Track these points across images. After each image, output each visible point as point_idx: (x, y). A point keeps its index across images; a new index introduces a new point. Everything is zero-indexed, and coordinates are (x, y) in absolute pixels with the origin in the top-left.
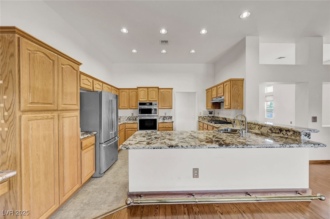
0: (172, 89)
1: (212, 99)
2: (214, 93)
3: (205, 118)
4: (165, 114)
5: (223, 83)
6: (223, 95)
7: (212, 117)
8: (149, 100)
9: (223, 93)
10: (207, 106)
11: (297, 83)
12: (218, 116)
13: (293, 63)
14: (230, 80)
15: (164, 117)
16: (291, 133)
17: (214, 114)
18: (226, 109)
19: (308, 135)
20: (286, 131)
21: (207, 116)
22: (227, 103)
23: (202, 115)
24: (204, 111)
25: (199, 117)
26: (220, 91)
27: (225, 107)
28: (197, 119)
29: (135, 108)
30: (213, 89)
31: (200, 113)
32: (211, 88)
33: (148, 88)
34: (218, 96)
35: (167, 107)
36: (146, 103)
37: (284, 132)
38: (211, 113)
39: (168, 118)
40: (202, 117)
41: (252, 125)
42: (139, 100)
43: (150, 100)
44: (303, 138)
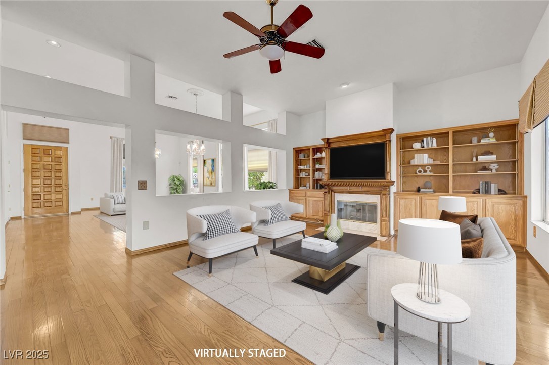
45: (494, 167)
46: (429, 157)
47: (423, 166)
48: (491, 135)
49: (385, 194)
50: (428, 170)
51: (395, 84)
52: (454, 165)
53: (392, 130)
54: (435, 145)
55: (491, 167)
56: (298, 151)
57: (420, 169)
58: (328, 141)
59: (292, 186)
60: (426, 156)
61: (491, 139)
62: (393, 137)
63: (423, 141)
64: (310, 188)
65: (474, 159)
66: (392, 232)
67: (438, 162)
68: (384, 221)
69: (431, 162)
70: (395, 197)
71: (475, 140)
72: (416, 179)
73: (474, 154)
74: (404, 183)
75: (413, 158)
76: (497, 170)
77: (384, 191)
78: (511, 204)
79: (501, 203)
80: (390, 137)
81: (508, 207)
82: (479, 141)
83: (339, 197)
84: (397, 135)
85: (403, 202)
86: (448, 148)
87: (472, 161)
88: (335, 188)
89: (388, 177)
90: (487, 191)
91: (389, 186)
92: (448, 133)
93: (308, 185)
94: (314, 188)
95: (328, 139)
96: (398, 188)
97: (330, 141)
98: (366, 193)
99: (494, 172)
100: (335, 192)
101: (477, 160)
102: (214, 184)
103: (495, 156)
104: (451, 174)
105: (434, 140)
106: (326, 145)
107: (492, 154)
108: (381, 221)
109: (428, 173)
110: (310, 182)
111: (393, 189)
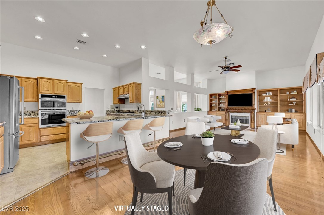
0: (82, 84)
1: (119, 96)
2: (121, 91)
3: (112, 111)
4: (73, 108)
5: (129, 85)
6: (128, 93)
7: (118, 110)
8: (55, 92)
9: (128, 92)
10: (114, 102)
11: (166, 90)
12: (123, 109)
13: (164, 78)
14: (134, 83)
15: (71, 111)
16: (163, 112)
17: (119, 108)
18: (130, 103)
19: (169, 113)
20: (161, 112)
21: (114, 109)
22: (131, 98)
23: (110, 109)
24: (111, 106)
25: (107, 111)
26: (126, 90)
27: (130, 102)
28: (106, 113)
29: (31, 100)
30: (119, 88)
31: (108, 107)
32: (118, 87)
33: (54, 80)
34: (124, 93)
35: (76, 101)
36: (51, 95)
37: (161, 113)
38: (117, 107)
39: (75, 112)
40: (110, 111)
41: (146, 112)
42: (41, 92)
43: (57, 93)
44: (167, 114)
45: (294, 103)
46: (270, 99)
47: (267, 102)
48: (295, 91)
49: (253, 113)
50: (269, 104)
51: (256, 71)
52: (280, 102)
53: (256, 89)
54: (271, 94)
55: (293, 103)
56: (211, 95)
57: (266, 103)
58: (227, 92)
59: (208, 110)
60: (269, 98)
61: (295, 93)
62: (256, 91)
63: (266, 93)
64: (217, 110)
65: (288, 100)
66: (255, 127)
67: (273, 101)
68: (252, 123)
69: (271, 100)
70: (256, 114)
71: (288, 93)
72: (265, 107)
73: (289, 98)
74: (259, 108)
75: (264, 99)
76: (296, 104)
77: (252, 111)
78: (301, 116)
79: (297, 116)
80: (254, 91)
81: (300, 117)
82: (290, 93)
83: (232, 114)
84: (257, 90)
85: (260, 116)
86: (278, 95)
87: (287, 100)
88: (231, 111)
89: (254, 107)
90: (291, 111)
91: (254, 110)
92: (278, 90)
93: (216, 109)
94: (219, 111)
95: (227, 91)
96: (257, 110)
97: (228, 92)
98: (244, 112)
99: (294, 104)
100: (230, 112)
101: (289, 100)
102: (163, 107)
103: (296, 99)
104: (279, 105)
105: (271, 93)
106: (226, 93)
107: (295, 98)
108: (251, 123)
109: (269, 105)
110: (217, 108)
111: (256, 111)
